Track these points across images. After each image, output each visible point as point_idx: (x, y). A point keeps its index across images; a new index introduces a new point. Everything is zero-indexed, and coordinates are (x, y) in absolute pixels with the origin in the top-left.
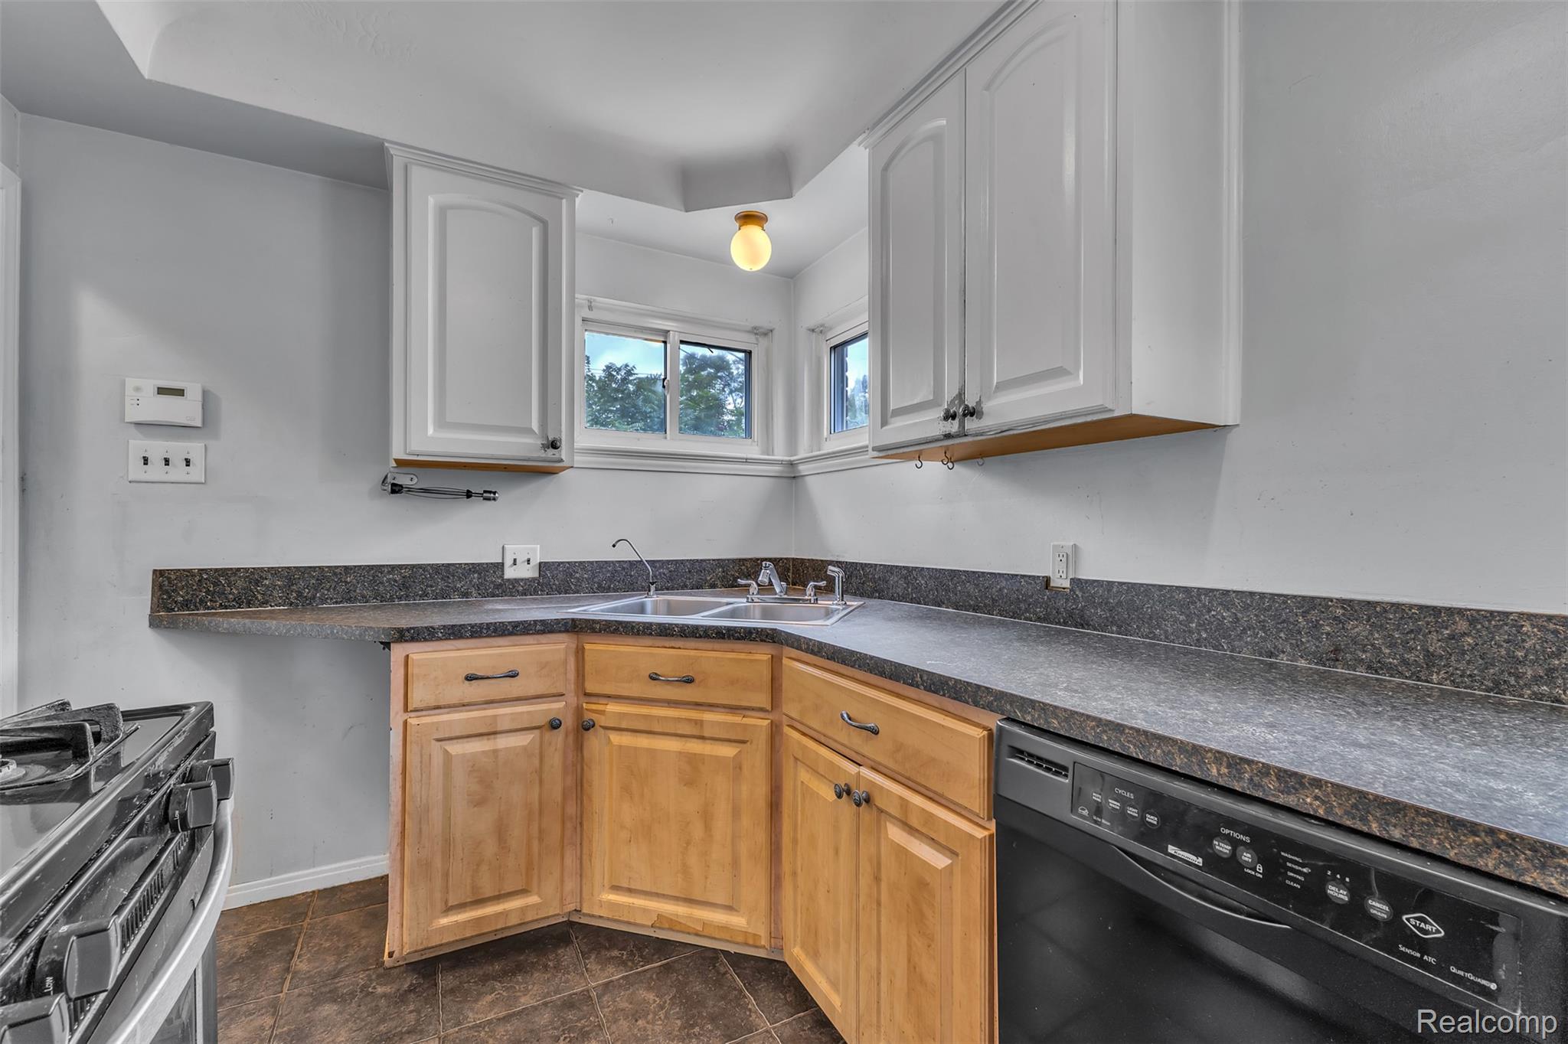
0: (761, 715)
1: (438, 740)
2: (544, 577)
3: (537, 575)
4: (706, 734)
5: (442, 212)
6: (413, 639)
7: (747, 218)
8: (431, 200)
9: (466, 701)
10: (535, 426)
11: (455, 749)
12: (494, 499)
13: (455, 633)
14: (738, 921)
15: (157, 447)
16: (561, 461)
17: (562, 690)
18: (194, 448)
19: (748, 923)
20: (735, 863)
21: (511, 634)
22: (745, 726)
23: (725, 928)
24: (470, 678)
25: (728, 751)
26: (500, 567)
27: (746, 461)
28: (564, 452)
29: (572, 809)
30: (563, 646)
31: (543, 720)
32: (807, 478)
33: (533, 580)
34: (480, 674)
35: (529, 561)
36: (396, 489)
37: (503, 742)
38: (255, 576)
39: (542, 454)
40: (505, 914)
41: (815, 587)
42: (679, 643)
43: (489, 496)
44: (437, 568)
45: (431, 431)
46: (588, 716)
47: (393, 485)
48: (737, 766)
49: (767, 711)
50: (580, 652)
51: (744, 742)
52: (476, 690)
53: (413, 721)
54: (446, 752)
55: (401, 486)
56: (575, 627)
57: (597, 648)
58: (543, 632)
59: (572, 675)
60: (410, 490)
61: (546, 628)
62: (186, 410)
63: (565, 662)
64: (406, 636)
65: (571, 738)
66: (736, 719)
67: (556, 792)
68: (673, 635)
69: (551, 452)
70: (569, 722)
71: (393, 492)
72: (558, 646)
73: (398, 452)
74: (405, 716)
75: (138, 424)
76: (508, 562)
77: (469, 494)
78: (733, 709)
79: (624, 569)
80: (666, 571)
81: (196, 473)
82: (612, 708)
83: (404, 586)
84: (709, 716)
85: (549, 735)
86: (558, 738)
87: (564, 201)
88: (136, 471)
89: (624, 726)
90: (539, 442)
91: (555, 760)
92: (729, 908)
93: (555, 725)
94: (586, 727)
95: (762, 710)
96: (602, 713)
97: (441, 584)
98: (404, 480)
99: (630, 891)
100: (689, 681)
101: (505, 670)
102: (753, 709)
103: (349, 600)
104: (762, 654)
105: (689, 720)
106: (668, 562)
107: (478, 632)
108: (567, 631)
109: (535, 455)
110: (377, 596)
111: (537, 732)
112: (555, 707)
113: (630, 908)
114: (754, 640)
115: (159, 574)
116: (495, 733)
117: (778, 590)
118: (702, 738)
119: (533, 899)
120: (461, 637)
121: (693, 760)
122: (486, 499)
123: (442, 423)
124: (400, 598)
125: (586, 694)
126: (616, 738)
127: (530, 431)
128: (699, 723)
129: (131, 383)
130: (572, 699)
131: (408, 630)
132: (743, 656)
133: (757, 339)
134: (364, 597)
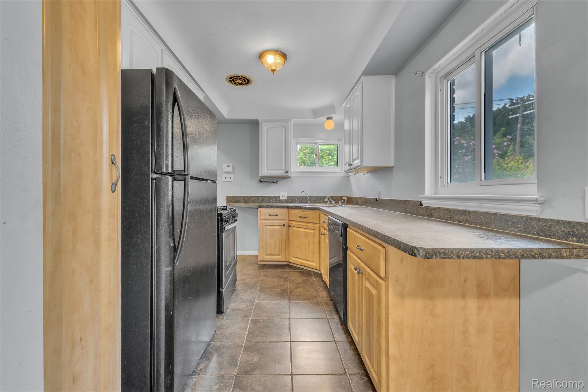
0: (318, 224)
1: (265, 225)
2: (288, 199)
3: (286, 199)
4: (309, 228)
5: (267, 129)
6: (261, 208)
7: (328, 118)
8: (265, 128)
9: (269, 219)
10: (284, 169)
11: (268, 227)
12: (278, 183)
13: (267, 207)
14: (314, 264)
15: (227, 176)
16: (289, 175)
17: (286, 219)
18: (231, 176)
19: (316, 264)
20: (313, 253)
21: (276, 208)
22: (315, 226)
23: (312, 265)
24: (270, 215)
25: (312, 231)
26: (279, 197)
27: (335, 172)
28: (289, 173)
29: (287, 242)
30: (286, 211)
31: (282, 224)
32: (351, 176)
33: (286, 200)
34: (271, 214)
35: (285, 196)
36: (261, 182)
37: (275, 227)
38: (240, 197)
39: (285, 174)
40: (276, 258)
41: (341, 202)
42: (305, 210)
43: (277, 182)
44: (268, 197)
45: (265, 170)
46: (290, 224)
47: (260, 181)
48: (314, 234)
49: (319, 224)
50: (289, 212)
51: (315, 230)
52: (271, 217)
53: (261, 222)
54: (266, 228)
55: (261, 181)
56: (287, 207)
57: (292, 211)
58: (282, 208)
59: (287, 216)
60: (263, 182)
61: (283, 207)
62: (230, 169)
63: (286, 214)
64: (260, 207)
65: (287, 229)
66: (314, 225)
67: (284, 238)
68: (303, 209)
69: (287, 173)
70: (287, 225)
71: (260, 182)
72: (285, 211)
73: (260, 175)
74: (260, 221)
75: (224, 172)
76: (281, 196)
77: (273, 182)
78: (314, 223)
79: (305, 198)
80: (314, 199)
81: (232, 180)
82: (294, 223)
83: (262, 200)
84: (309, 225)
85: (283, 227)
86: (285, 228)
87: (289, 122)
88: (224, 180)
89: (295, 226)
90: (284, 172)
91: (284, 232)
92: (312, 262)
93: (284, 225)
94: (290, 226)
95: (318, 223)
96: (292, 224)
97: (269, 200)
98: (262, 180)
99: (297, 258)
100: (306, 218)
101: (275, 214)
102: (316, 223)
103: (253, 202)
104: (318, 212)
105: (306, 225)
106: (315, 197)
107: (271, 207)
108: (286, 208)
109: (283, 174)
110: (258, 202)
111: (281, 226)
112: (284, 222)
113: (296, 261)
114: (316, 210)
115: (227, 197)
116: (274, 225)
117: (333, 203)
118: (308, 229)
119: (280, 257)
120: (268, 208)
121: (306, 233)
122: (276, 183)
123: (267, 169)
124: (262, 202)
125: (290, 220)
126: (294, 229)
127: (283, 169)
128: (307, 226)
129: (224, 165)
130: (287, 221)
131: (260, 206)
132: (315, 213)
133: (339, 142)
134: (256, 202)
